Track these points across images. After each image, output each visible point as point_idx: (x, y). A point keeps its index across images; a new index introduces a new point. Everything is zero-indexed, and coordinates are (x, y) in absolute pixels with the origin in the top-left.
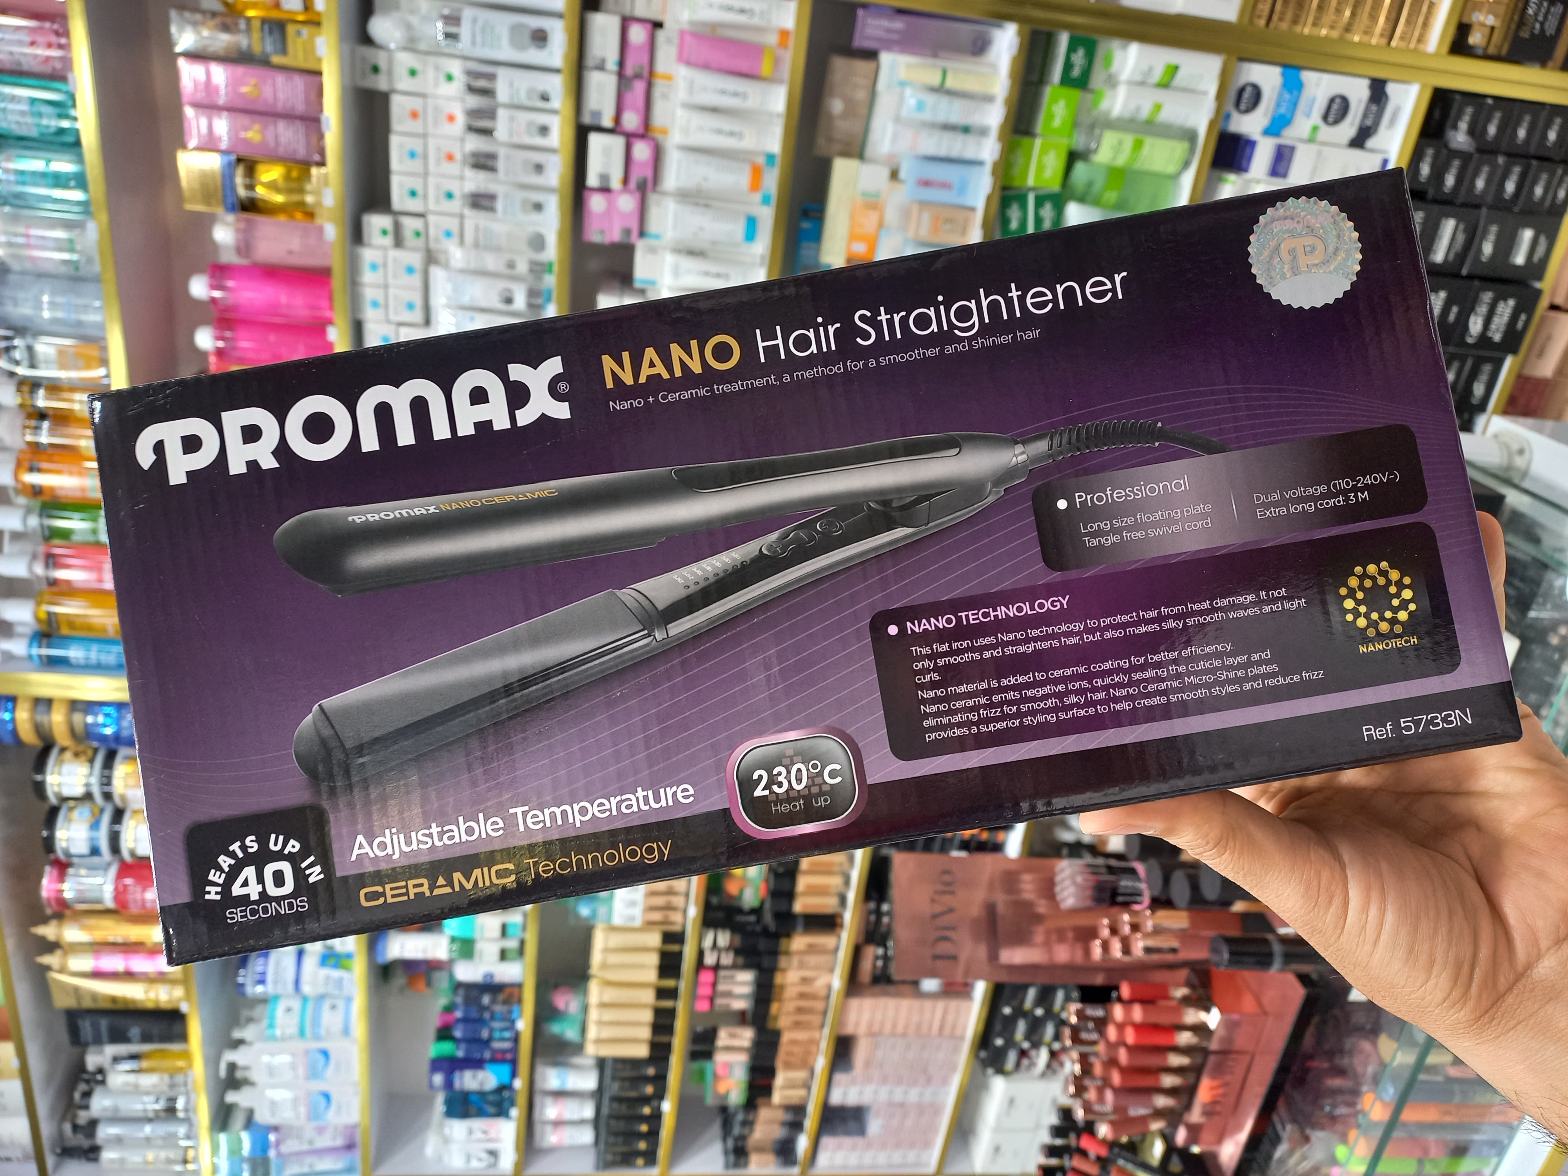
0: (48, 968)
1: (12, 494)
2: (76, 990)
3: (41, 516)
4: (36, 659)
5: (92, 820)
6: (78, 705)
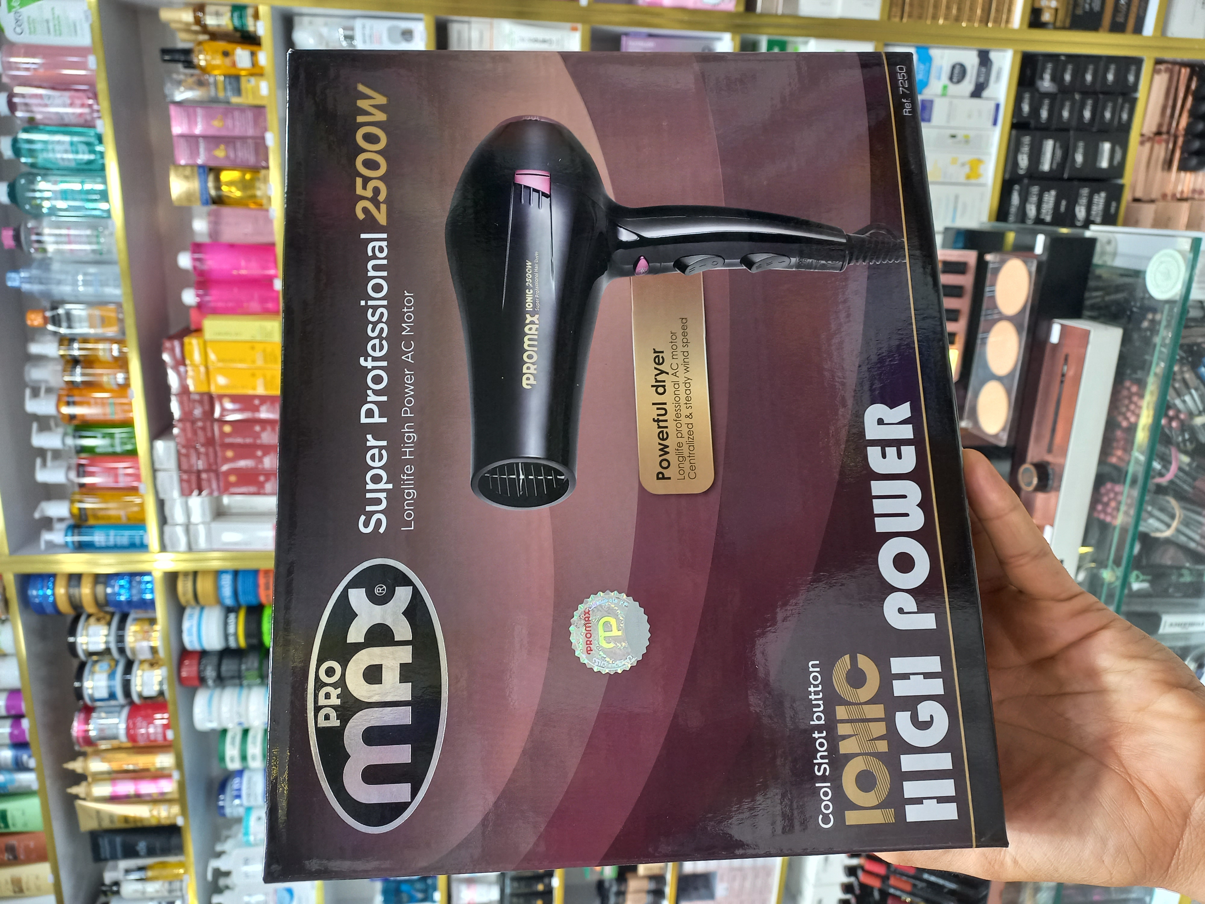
0: (77, 797)
2: (98, 812)
3: (74, 438)
4: (70, 545)
5: (110, 671)
6: (100, 579)
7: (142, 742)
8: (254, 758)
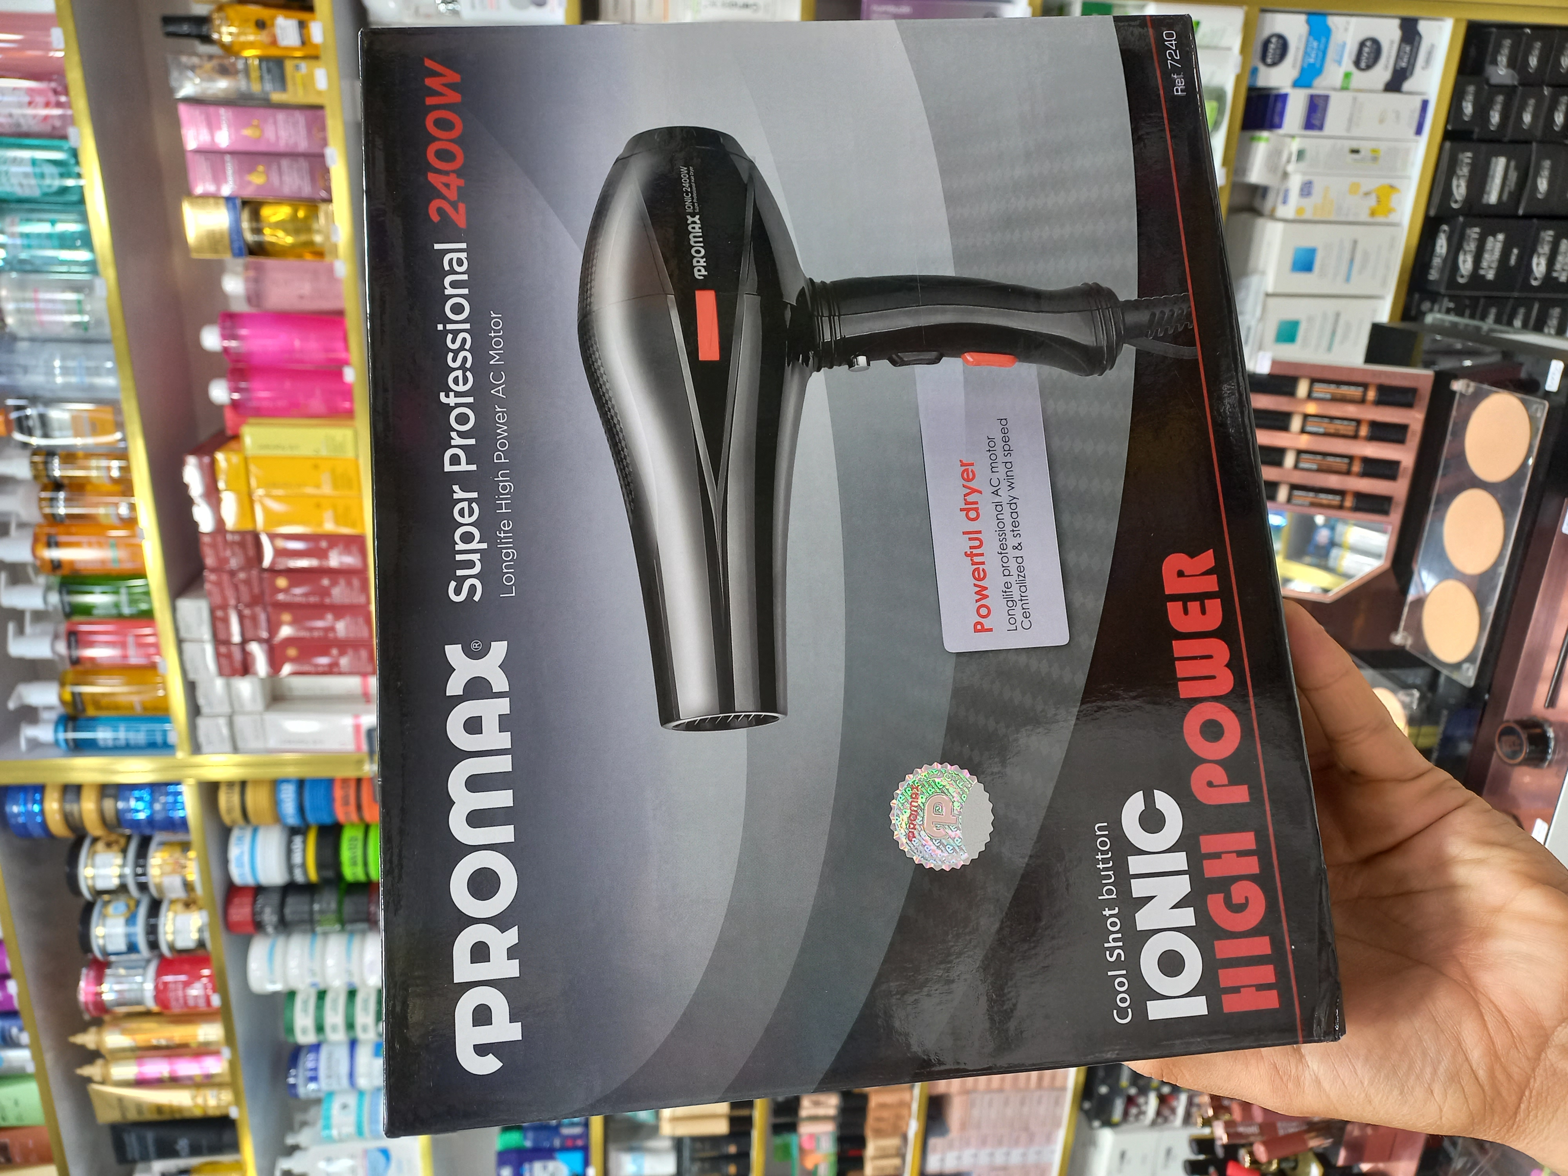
0: (89, 1080)
1: (30, 571)
2: (120, 1100)
3: (60, 593)
4: (63, 744)
5: (128, 915)
6: (108, 790)
7: (176, 1009)
8: (334, 1028)
